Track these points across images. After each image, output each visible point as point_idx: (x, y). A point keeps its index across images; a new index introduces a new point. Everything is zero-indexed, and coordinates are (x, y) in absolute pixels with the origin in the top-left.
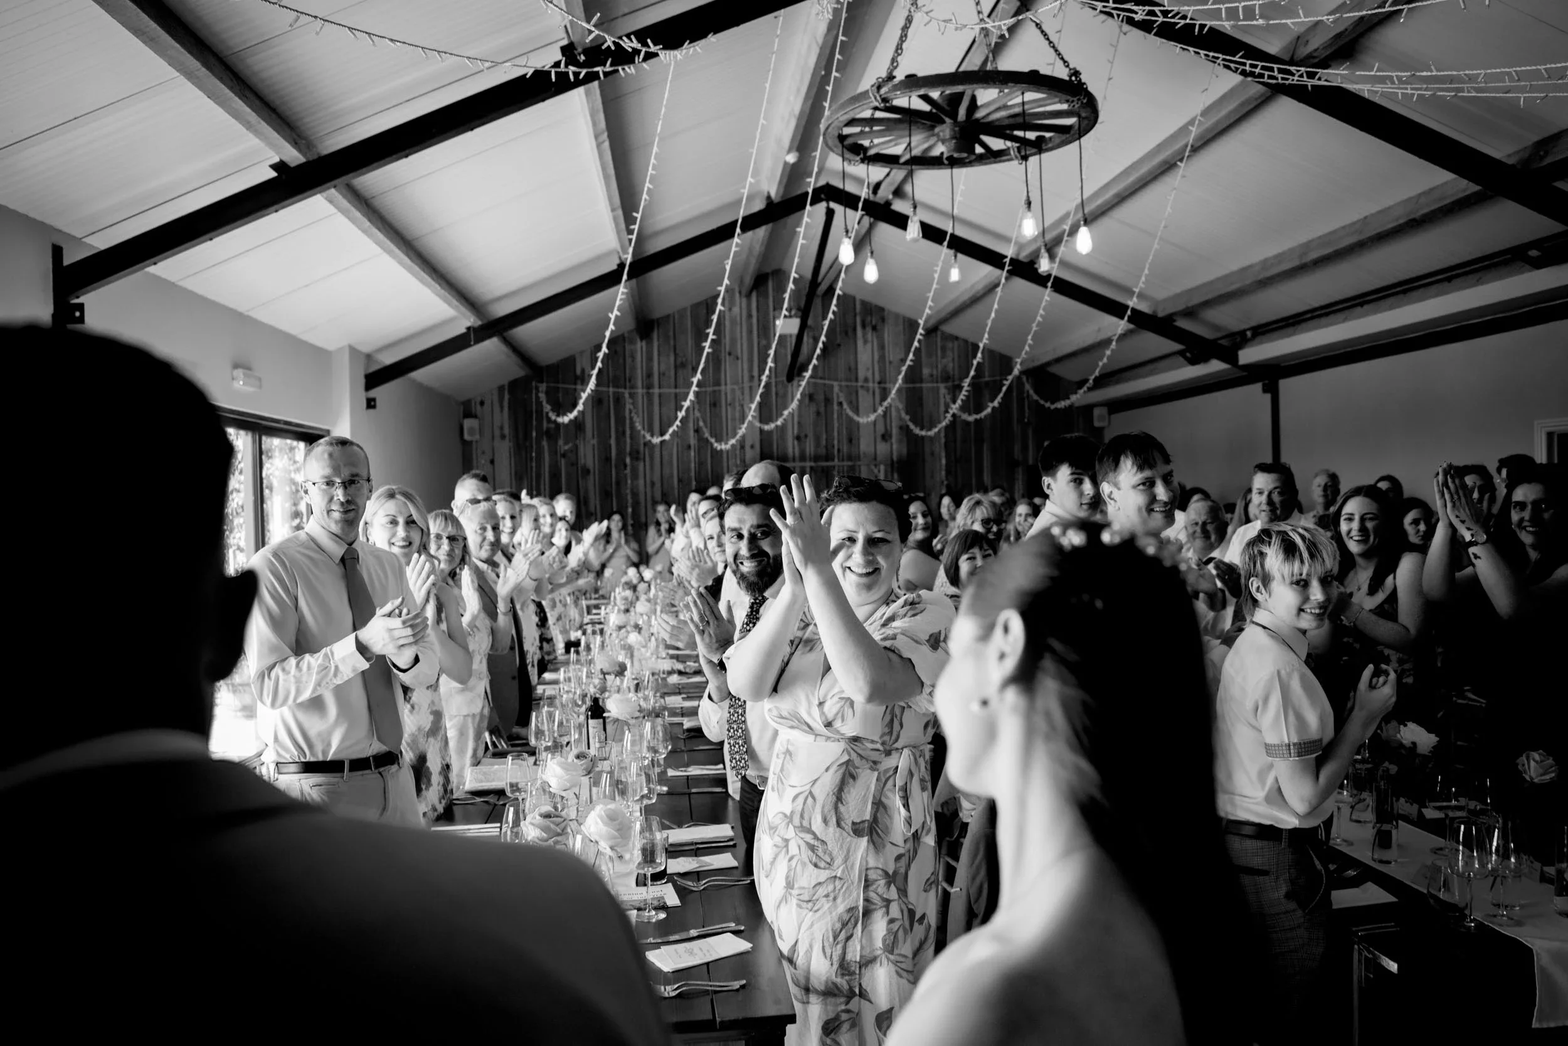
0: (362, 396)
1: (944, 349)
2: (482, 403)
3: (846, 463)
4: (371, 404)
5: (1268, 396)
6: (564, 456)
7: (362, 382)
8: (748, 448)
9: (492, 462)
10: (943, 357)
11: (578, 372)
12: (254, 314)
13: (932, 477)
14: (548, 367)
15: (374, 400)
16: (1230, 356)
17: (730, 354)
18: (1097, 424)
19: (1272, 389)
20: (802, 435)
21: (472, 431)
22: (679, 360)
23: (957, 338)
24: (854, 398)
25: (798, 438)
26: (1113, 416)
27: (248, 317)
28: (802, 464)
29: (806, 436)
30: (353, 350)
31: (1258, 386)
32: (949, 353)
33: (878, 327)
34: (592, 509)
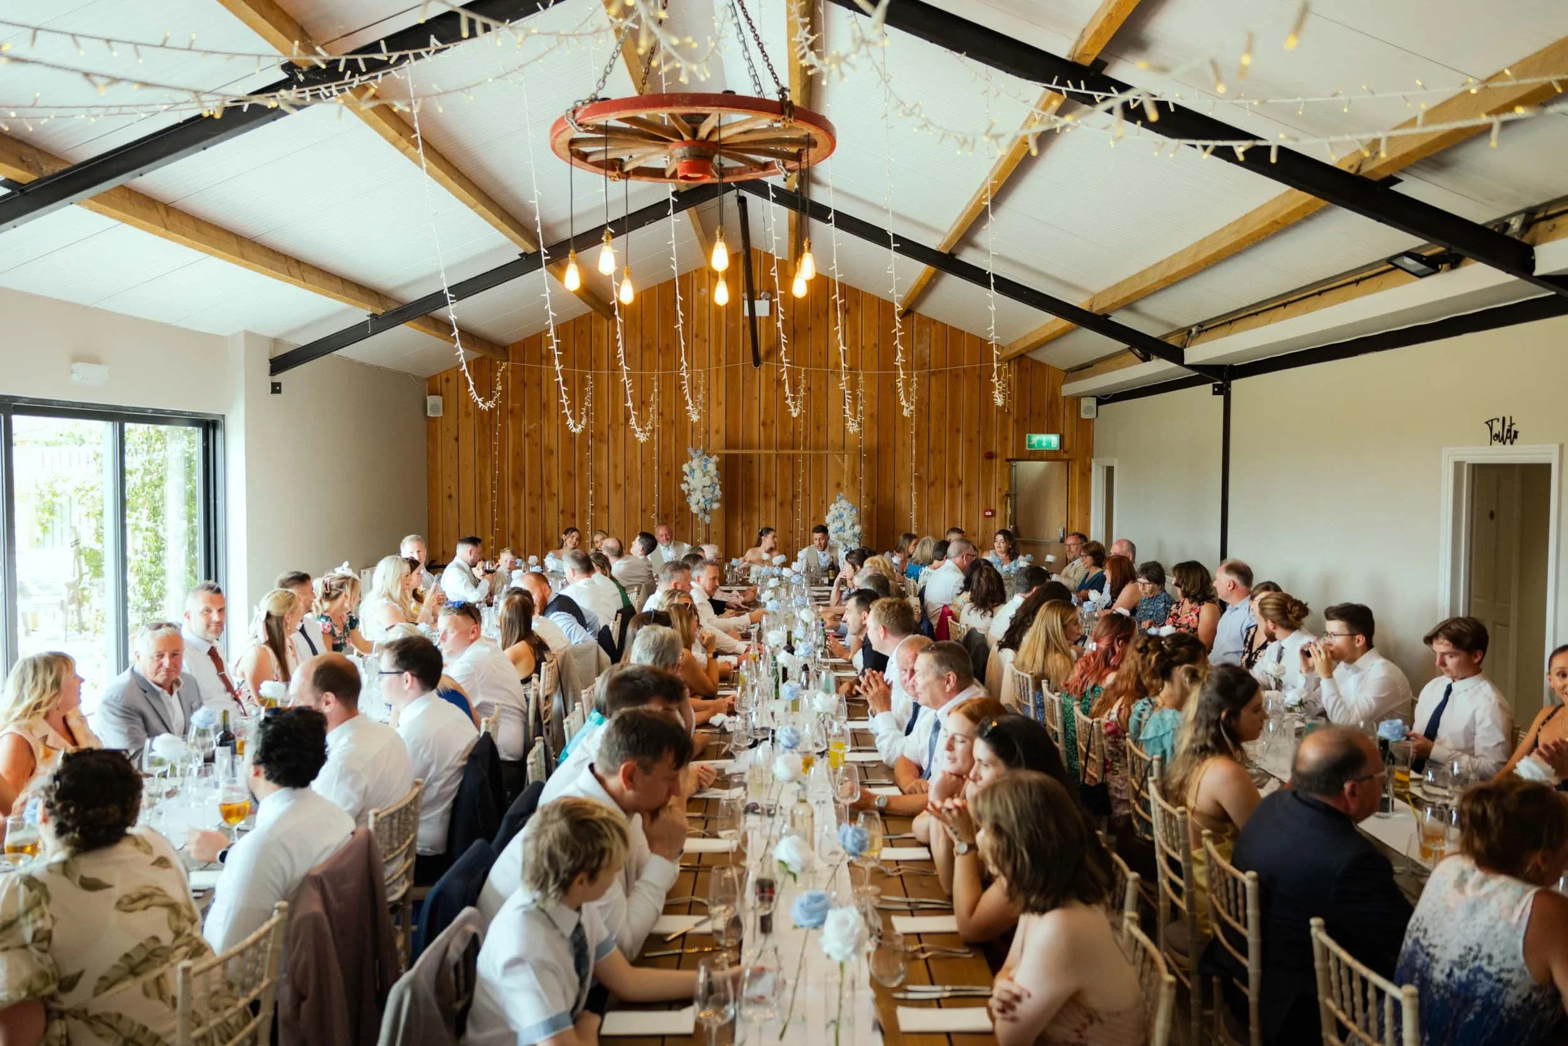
0: (267, 381)
1: (920, 333)
2: (447, 380)
3: (812, 452)
4: (276, 388)
5: (1221, 398)
6: (527, 435)
7: (267, 366)
8: (712, 432)
9: (457, 439)
10: (920, 342)
11: (544, 352)
12: (103, 305)
13: (903, 467)
14: (514, 345)
15: (279, 384)
16: (1175, 354)
17: (697, 336)
18: (1083, 416)
19: (1223, 391)
20: (769, 422)
21: (434, 407)
22: (645, 342)
23: (935, 322)
24: (823, 384)
25: (764, 424)
26: (1101, 408)
27: (96, 308)
28: (768, 452)
29: (773, 422)
30: (249, 335)
31: (1209, 387)
32: (926, 338)
33: (852, 311)
34: (555, 490)
